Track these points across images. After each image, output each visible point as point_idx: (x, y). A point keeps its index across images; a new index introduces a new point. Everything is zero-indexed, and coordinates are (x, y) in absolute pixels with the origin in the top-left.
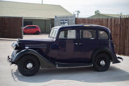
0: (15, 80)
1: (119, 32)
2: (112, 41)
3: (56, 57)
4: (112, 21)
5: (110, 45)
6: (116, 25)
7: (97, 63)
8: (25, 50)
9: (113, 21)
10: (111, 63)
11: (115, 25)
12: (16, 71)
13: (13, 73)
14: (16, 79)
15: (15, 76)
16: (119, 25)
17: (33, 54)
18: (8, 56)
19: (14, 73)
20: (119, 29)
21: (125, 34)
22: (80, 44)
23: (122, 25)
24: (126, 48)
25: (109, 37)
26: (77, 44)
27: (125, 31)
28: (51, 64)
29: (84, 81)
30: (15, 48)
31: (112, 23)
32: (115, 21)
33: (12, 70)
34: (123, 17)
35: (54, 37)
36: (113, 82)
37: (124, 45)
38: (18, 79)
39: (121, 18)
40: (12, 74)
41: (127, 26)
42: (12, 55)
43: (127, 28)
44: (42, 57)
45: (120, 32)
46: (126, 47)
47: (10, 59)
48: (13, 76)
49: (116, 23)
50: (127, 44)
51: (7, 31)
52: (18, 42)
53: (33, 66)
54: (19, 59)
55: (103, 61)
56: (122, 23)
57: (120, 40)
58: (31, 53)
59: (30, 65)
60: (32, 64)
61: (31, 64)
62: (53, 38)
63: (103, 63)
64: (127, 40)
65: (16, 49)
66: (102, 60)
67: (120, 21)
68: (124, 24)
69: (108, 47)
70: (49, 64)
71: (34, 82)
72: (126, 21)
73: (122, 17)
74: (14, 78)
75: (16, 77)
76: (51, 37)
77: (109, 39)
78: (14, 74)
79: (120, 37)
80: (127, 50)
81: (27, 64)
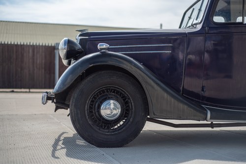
12: (71, 136)
13: (62, 139)
15: (61, 146)
40: (57, 141)
52: (80, 38)
53: (122, 111)
74: (55, 150)
78: (61, 142)
81: (101, 103)
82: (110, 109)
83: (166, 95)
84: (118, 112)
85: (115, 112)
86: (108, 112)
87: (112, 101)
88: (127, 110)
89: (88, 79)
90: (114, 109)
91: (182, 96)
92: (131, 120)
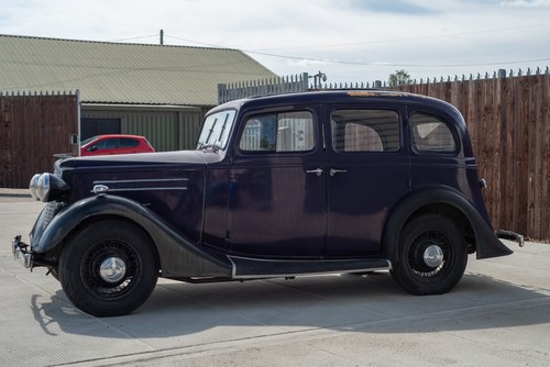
0: (48, 332)
1: (498, 140)
2: (473, 162)
3: (228, 233)
4: (466, 93)
5: (462, 180)
6: (486, 109)
7: (411, 256)
8: (94, 198)
9: (470, 95)
10: (472, 257)
11: (482, 110)
12: (50, 301)
13: (40, 306)
14: (54, 327)
15: (46, 319)
16: (500, 108)
17: (125, 214)
18: (18, 238)
19: (45, 306)
20: (498, 126)
21: (527, 144)
22: (333, 171)
23: (509, 109)
24: (533, 206)
25: (457, 142)
26: (319, 171)
27: (527, 132)
28: (206, 261)
29: (356, 330)
30: (46, 191)
31: (467, 101)
32: (479, 93)
33: (34, 298)
34: (516, 75)
35: (218, 143)
36: (482, 328)
37: (523, 196)
38: (61, 326)
39: (504, 80)
40: (36, 310)
41: (533, 113)
42: (33, 232)
43: (534, 122)
44: (166, 228)
45: (504, 138)
46: (529, 204)
47: (26, 246)
48: (38, 317)
49: (486, 100)
50: (537, 190)
51: (9, 156)
52: (62, 169)
53: (127, 269)
54: (65, 241)
55: (438, 248)
56: (509, 100)
57: (503, 172)
58: (120, 213)
59: (114, 265)
60: (122, 263)
61: (116, 262)
62: (216, 149)
63: (434, 255)
64: (533, 171)
65: (49, 198)
66: (432, 244)
67: (502, 93)
68: (520, 102)
69: (455, 185)
70: (201, 259)
71: (135, 337)
72: (526, 91)
73: (507, 76)
74: (43, 325)
75: (51, 321)
76: (206, 147)
77: (457, 151)
78: (42, 312)
79: (503, 162)
80: (535, 214)
81: (101, 262)
82: (112, 268)
83: (181, 248)
84: (122, 270)
85: (118, 272)
86: (110, 272)
87: (113, 259)
88: (133, 268)
89: (84, 232)
90: (117, 268)
91: (202, 246)
92: (139, 280)
